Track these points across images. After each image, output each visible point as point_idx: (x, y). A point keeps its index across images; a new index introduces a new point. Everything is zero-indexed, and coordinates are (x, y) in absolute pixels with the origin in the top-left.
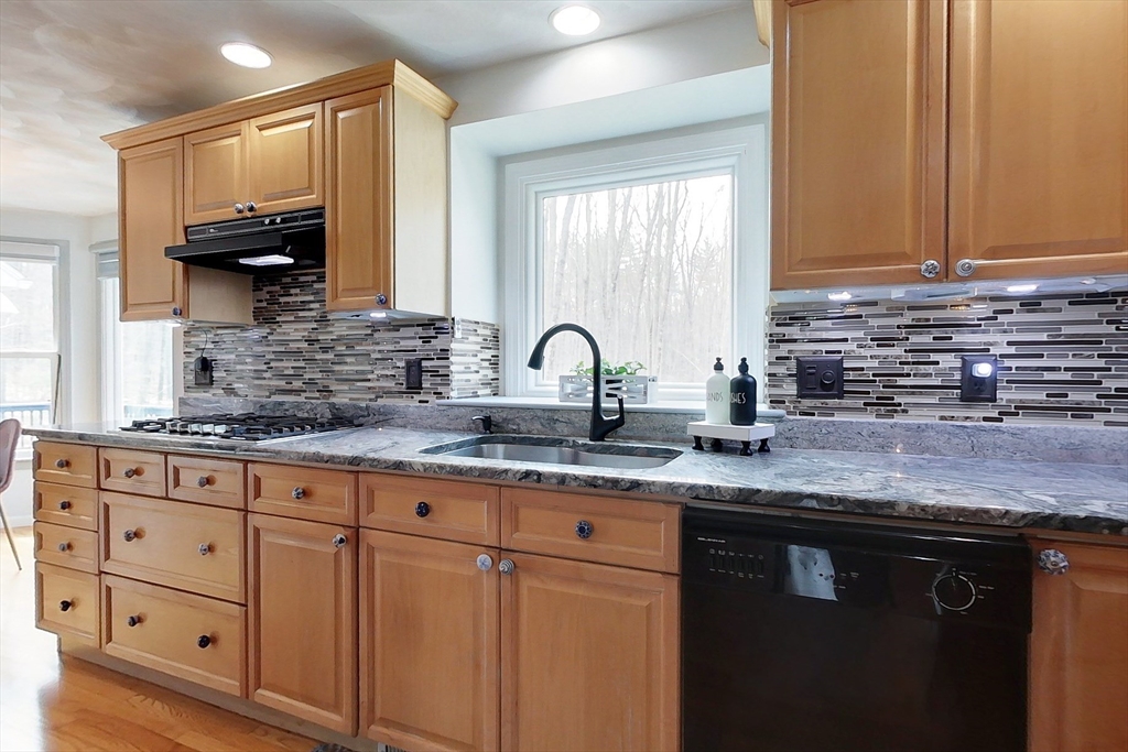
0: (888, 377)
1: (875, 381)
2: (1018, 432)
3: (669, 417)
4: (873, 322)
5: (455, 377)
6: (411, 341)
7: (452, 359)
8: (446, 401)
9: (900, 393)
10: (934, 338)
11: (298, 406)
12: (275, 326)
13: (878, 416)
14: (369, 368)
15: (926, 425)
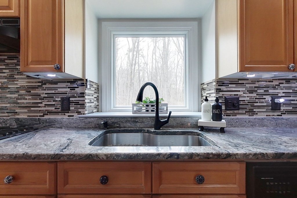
0: (252, 103)
1: (248, 104)
2: (288, 119)
3: (182, 119)
4: (247, 85)
5: (87, 105)
6: (64, 89)
7: (86, 97)
8: (83, 115)
9: (255, 108)
10: (264, 91)
13: (249, 116)
14: (40, 101)
15: (264, 118)
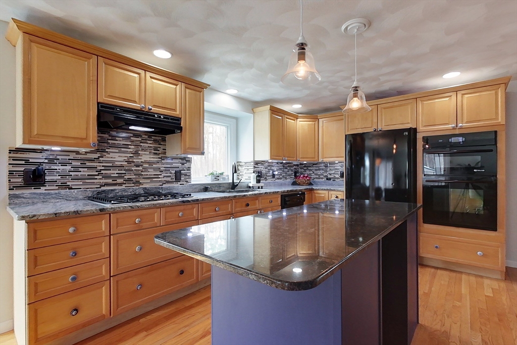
1: (265, 175)
4: (265, 165)
6: (177, 164)
7: (192, 170)
8: (189, 184)
9: (267, 177)
11: (124, 190)
12: (105, 154)
14: (160, 173)
